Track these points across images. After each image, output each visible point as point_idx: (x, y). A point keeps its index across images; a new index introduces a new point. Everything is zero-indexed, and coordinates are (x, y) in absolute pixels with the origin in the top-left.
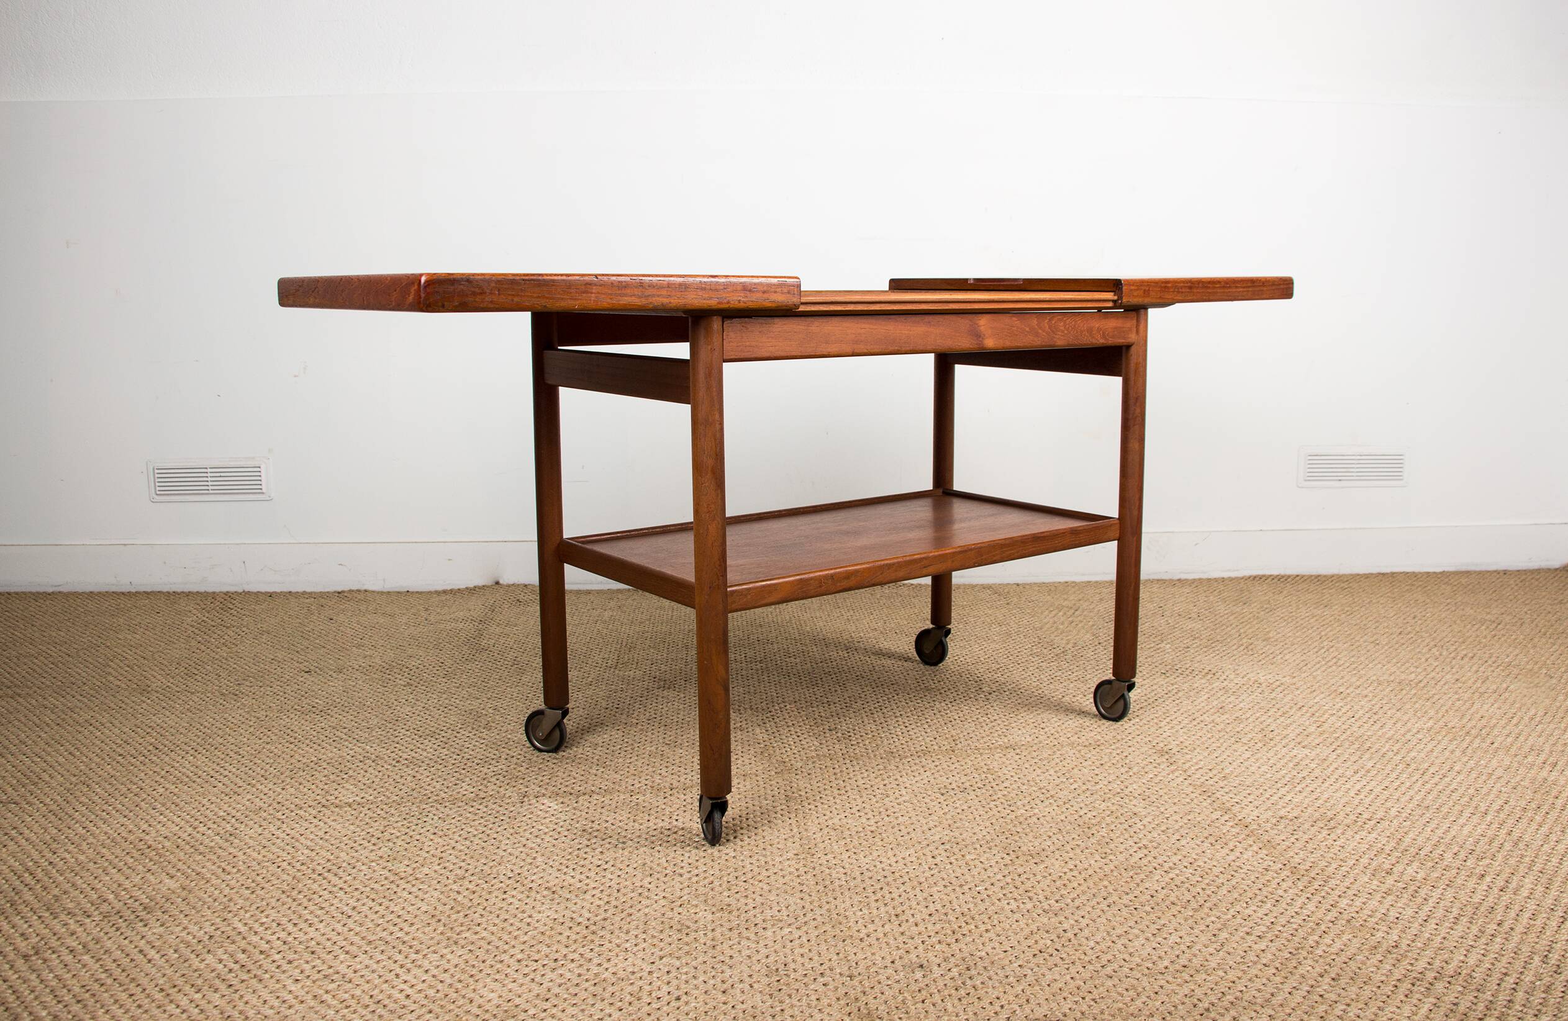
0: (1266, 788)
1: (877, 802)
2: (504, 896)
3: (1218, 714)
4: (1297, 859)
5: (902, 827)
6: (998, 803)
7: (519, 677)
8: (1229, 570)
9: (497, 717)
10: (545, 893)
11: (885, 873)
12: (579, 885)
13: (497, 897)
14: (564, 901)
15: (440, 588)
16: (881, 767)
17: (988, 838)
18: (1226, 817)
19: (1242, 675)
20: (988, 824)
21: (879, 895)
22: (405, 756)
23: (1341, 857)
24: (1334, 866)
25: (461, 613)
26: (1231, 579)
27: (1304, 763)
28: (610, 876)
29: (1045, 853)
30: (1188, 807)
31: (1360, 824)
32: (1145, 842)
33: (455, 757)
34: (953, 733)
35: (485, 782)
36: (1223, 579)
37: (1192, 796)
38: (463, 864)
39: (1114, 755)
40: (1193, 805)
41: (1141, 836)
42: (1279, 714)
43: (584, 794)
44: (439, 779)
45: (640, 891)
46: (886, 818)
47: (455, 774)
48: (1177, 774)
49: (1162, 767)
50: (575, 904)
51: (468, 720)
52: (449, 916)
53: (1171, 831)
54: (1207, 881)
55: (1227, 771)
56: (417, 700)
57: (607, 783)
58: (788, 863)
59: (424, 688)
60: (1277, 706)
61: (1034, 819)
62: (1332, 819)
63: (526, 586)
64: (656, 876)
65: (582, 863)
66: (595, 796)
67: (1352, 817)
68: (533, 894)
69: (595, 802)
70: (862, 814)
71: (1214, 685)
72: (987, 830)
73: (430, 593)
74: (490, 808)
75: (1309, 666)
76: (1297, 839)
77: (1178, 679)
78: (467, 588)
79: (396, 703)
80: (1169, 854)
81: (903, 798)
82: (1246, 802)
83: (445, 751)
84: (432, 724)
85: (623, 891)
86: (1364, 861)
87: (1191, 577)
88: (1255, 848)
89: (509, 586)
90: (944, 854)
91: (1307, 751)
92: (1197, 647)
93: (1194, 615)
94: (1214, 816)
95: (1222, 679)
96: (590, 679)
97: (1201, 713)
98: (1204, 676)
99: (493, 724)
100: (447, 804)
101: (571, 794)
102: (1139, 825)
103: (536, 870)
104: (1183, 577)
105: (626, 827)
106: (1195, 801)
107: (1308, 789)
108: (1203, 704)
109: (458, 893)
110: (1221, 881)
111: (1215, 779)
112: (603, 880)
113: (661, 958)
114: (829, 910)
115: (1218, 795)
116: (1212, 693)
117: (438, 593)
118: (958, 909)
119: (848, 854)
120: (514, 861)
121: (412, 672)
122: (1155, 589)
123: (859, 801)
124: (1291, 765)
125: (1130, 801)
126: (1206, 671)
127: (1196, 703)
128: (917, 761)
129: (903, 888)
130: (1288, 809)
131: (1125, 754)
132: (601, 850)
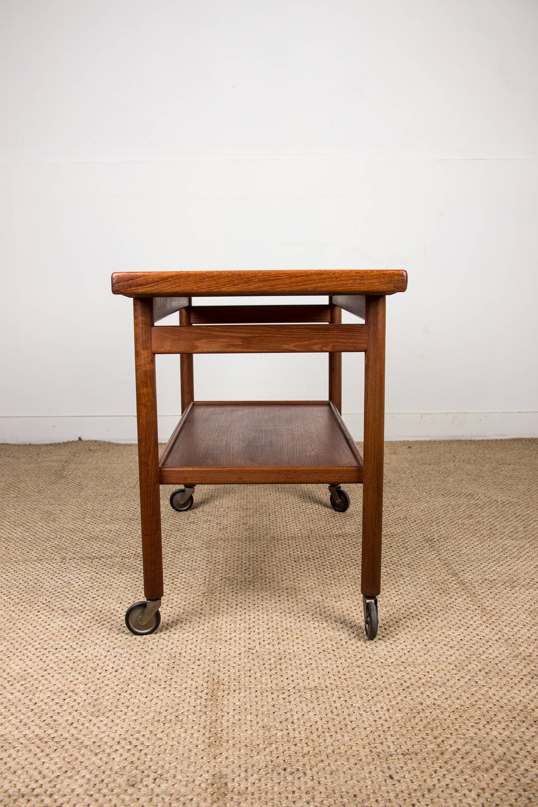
0: (482, 562)
1: (257, 565)
2: (38, 614)
3: (468, 519)
4: (487, 604)
5: (267, 580)
6: (325, 567)
7: (79, 493)
8: (501, 435)
9: (61, 515)
10: (61, 612)
11: (250, 605)
12: (80, 608)
13: (33, 614)
14: (69, 617)
15: (48, 442)
16: (265, 545)
17: (313, 587)
18: (453, 579)
19: (488, 497)
20: (316, 579)
21: (243, 617)
22: (4, 536)
23: (514, 604)
24: (507, 608)
25: (56, 457)
26: (501, 440)
27: (509, 548)
28: (99, 604)
29: (343, 596)
30: (433, 573)
31: (531, 585)
32: (401, 591)
33: (32, 537)
34: (312, 526)
35: (45, 551)
36: (497, 440)
37: (438, 566)
38: (20, 596)
39: (400, 541)
40: (436, 571)
41: (400, 588)
42: (504, 520)
43: (97, 558)
44: (20, 549)
45: (112, 612)
46: (260, 575)
47: (29, 547)
48: (433, 553)
49: (425, 549)
50: (75, 618)
51: (44, 516)
52: (5, 624)
53: (419, 585)
54: (430, 615)
55: (462, 552)
56: (19, 505)
57: (111, 552)
58: (198, 598)
59: (25, 498)
60: (504, 515)
61: (343, 576)
62: (515, 581)
63: (96, 441)
64: (124, 603)
65: (85, 596)
66: (103, 559)
67: (528, 581)
68: (54, 613)
69: (102, 562)
70: (247, 571)
71: (471, 502)
72: (314, 582)
73: (43, 445)
74: (43, 565)
75: (531, 492)
76: (491, 592)
77: (451, 498)
78: (63, 443)
79: (7, 507)
80: (414, 598)
81: (273, 563)
82: (468, 570)
83: (27, 534)
84: (24, 518)
85: (103, 611)
86: (527, 606)
87: (478, 439)
88: (465, 597)
89: (86, 441)
90: (286, 595)
91: (513, 542)
92: (468, 479)
93: (472, 461)
94: (446, 578)
95: (476, 498)
96: (118, 494)
97: (458, 518)
98: (466, 497)
99: (57, 519)
100: (21, 563)
101: (90, 558)
102: (402, 582)
103: (59, 600)
104: (473, 438)
105: (115, 576)
106: (439, 569)
107: (507, 563)
108: (461, 513)
109: (13, 611)
110: (439, 615)
111: (454, 557)
112: (94, 606)
113: (114, 649)
114: (212, 625)
115: (453, 566)
116: (468, 506)
117: (47, 445)
118: (285, 626)
119: (232, 594)
120: (48, 595)
121: (20, 490)
122: (454, 446)
123: (248, 564)
124: (501, 549)
125: (401, 567)
126: (468, 494)
127: (456, 512)
128: (287, 543)
129: (257, 613)
130: (491, 575)
131: (406, 541)
132: (97, 589)
